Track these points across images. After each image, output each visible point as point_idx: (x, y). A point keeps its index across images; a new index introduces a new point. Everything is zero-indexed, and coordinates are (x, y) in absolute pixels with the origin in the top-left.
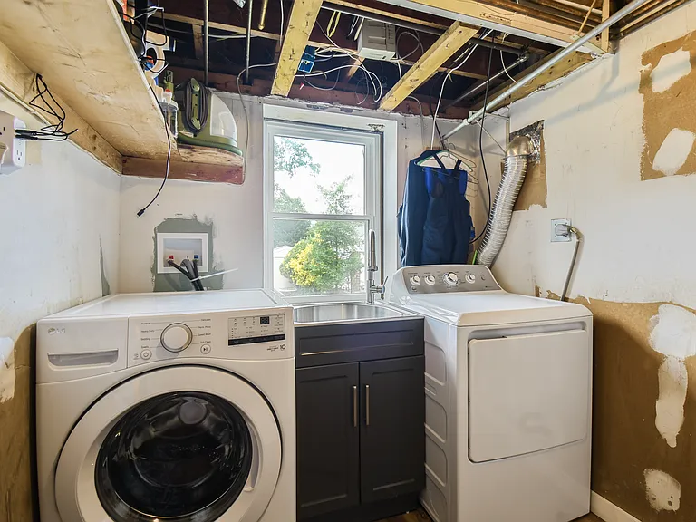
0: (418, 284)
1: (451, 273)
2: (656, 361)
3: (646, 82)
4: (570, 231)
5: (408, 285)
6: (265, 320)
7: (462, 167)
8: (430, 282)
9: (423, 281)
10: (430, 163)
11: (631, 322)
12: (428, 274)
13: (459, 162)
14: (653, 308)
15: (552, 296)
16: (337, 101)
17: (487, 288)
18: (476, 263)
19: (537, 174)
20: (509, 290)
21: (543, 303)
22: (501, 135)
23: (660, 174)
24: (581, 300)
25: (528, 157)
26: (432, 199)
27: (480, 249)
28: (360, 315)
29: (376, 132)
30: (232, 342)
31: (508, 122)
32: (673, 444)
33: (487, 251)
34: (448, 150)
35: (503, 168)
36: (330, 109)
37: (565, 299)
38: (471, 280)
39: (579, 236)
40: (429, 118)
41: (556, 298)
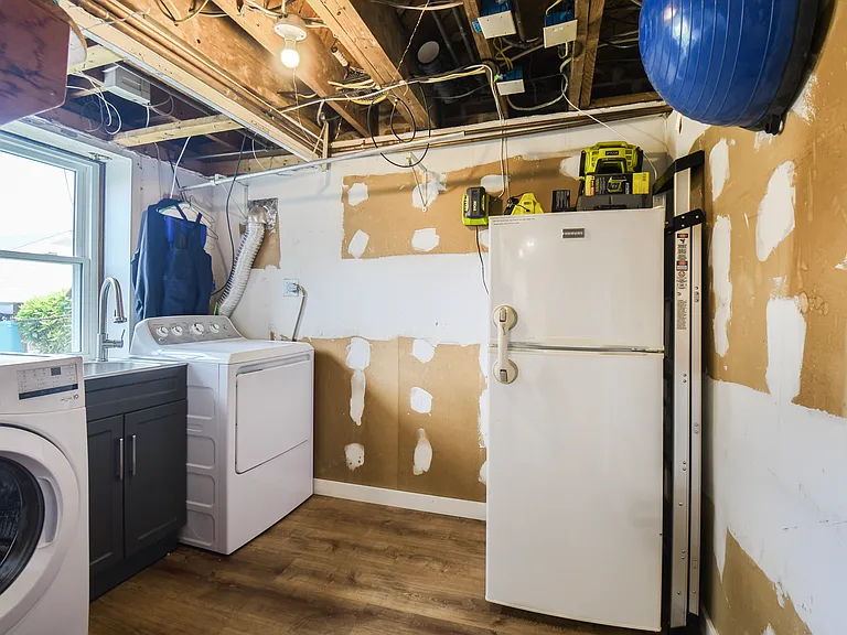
0: (165, 335)
1: (197, 324)
2: (349, 374)
3: (345, 196)
4: (298, 289)
5: (155, 337)
6: (56, 371)
7: (203, 221)
8: (178, 332)
9: (170, 332)
10: (171, 212)
11: (334, 350)
12: (174, 325)
13: (200, 216)
14: (347, 341)
15: (284, 339)
16: (57, 119)
17: (230, 336)
18: (217, 314)
19: (272, 241)
20: (248, 338)
21: (278, 344)
22: (240, 199)
23: (351, 257)
24: (305, 340)
25: (265, 225)
26: (175, 251)
27: (220, 300)
28: (97, 371)
29: (97, 161)
30: (22, 396)
31: (246, 190)
32: (359, 424)
33: (227, 303)
34: (189, 202)
35: (243, 230)
36: (44, 126)
37: (294, 340)
38: (216, 330)
39: (304, 293)
40: (167, 164)
41: (287, 340)
